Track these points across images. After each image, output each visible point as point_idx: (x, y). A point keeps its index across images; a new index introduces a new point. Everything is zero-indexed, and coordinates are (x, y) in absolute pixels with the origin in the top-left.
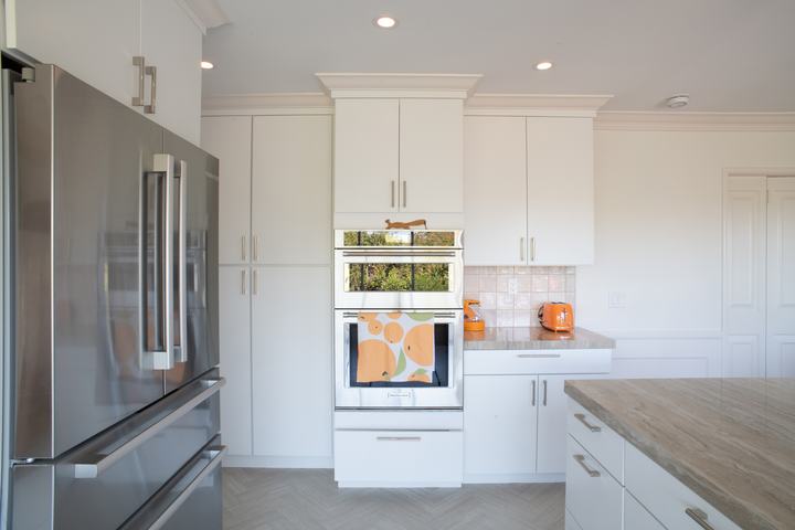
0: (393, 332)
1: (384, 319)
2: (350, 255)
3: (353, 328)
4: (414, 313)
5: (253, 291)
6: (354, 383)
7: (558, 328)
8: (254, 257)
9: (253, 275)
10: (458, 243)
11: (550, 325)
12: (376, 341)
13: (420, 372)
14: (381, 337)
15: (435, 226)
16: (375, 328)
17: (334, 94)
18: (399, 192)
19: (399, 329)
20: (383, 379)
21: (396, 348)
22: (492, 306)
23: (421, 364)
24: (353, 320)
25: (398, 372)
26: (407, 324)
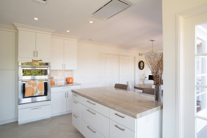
1: (32, 82)
3: (24, 85)
4: (40, 80)
6: (24, 97)
7: (70, 82)
11: (68, 82)
12: (30, 87)
13: (41, 93)
14: (31, 86)
15: (44, 61)
16: (30, 84)
18: (35, 53)
19: (36, 84)
20: (32, 95)
21: (35, 88)
22: (56, 79)
23: (41, 91)
24: (24, 83)
25: (35, 94)
26: (38, 83)
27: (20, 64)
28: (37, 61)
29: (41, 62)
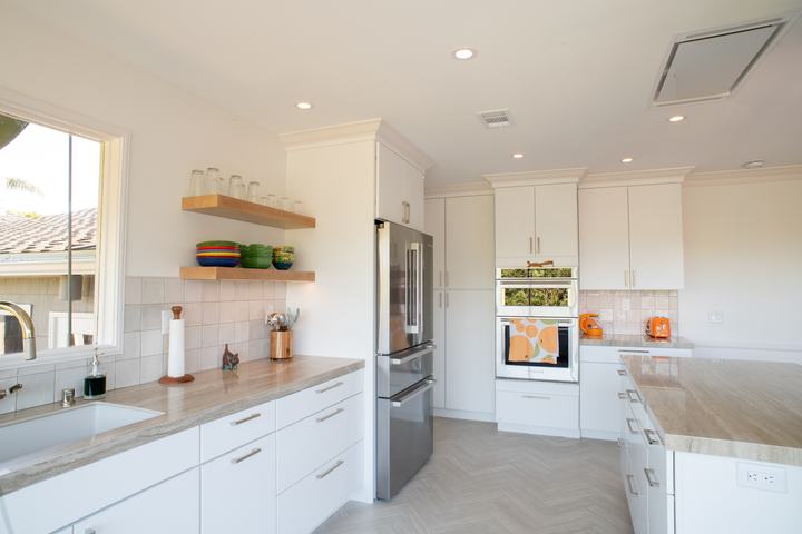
0: (531, 331)
1: (526, 323)
2: (504, 283)
3: (507, 328)
4: (545, 320)
5: (447, 305)
6: (508, 363)
8: (447, 285)
9: (447, 296)
10: (574, 275)
11: (655, 332)
12: (522, 336)
13: (549, 356)
14: (524, 334)
15: (559, 265)
16: (521, 328)
17: (494, 185)
18: (535, 244)
19: (535, 329)
20: (526, 360)
21: (534, 341)
22: (610, 319)
23: (549, 351)
24: (508, 323)
25: (534, 356)
26: (540, 326)
27: (499, 275)
28: (540, 265)
29: (549, 267)
